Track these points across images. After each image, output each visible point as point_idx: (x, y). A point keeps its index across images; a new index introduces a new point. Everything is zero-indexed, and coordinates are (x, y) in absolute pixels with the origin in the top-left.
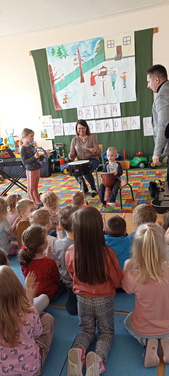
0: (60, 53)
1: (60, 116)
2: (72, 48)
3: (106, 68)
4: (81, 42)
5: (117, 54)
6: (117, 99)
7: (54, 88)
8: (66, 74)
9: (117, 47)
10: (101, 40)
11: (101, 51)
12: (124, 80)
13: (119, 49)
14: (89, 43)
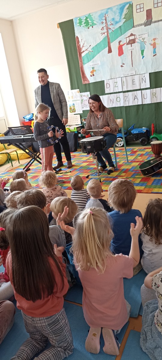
0: (87, 23)
1: (88, 89)
2: (100, 16)
3: (134, 35)
4: (109, 9)
5: (147, 19)
6: (146, 69)
7: (82, 60)
8: (93, 45)
9: (147, 11)
10: (130, 4)
11: (130, 17)
12: (153, 48)
13: (149, 13)
14: (117, 9)
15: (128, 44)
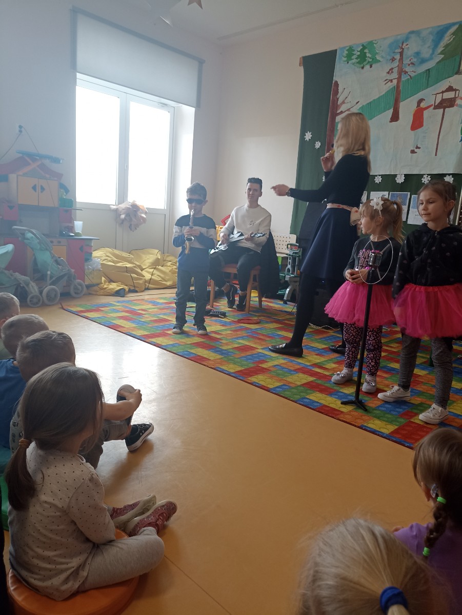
2: (390, 46)
7: (334, 127)
8: (364, 102)
10: (460, 25)
14: (430, 33)
15: (436, 107)
